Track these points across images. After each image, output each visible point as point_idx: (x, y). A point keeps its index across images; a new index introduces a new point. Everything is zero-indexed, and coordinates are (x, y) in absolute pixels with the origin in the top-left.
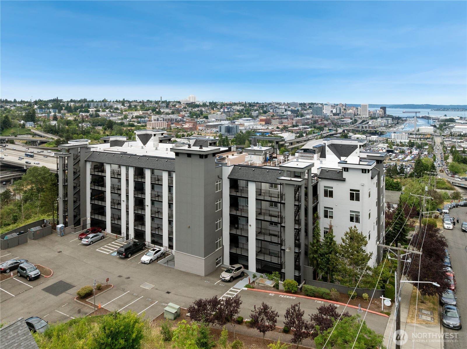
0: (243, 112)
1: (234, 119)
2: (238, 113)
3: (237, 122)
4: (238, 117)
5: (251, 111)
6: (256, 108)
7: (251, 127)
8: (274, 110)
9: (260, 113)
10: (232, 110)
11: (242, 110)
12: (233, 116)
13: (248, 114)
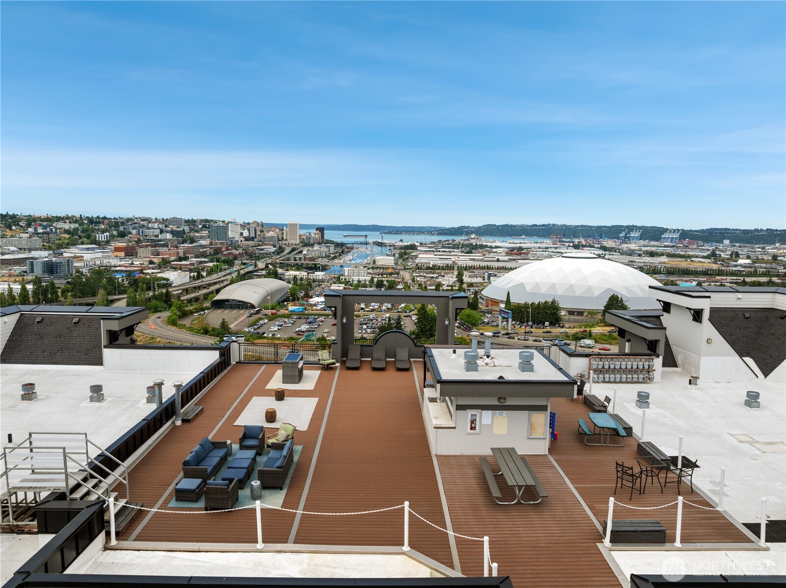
0: (77, 234)
1: (60, 246)
2: (67, 236)
3: (68, 253)
4: (68, 244)
5: (93, 231)
6: (103, 227)
7: (98, 262)
8: (139, 230)
9: (112, 236)
10: (54, 230)
11: (76, 230)
12: (57, 242)
13: (88, 237)
